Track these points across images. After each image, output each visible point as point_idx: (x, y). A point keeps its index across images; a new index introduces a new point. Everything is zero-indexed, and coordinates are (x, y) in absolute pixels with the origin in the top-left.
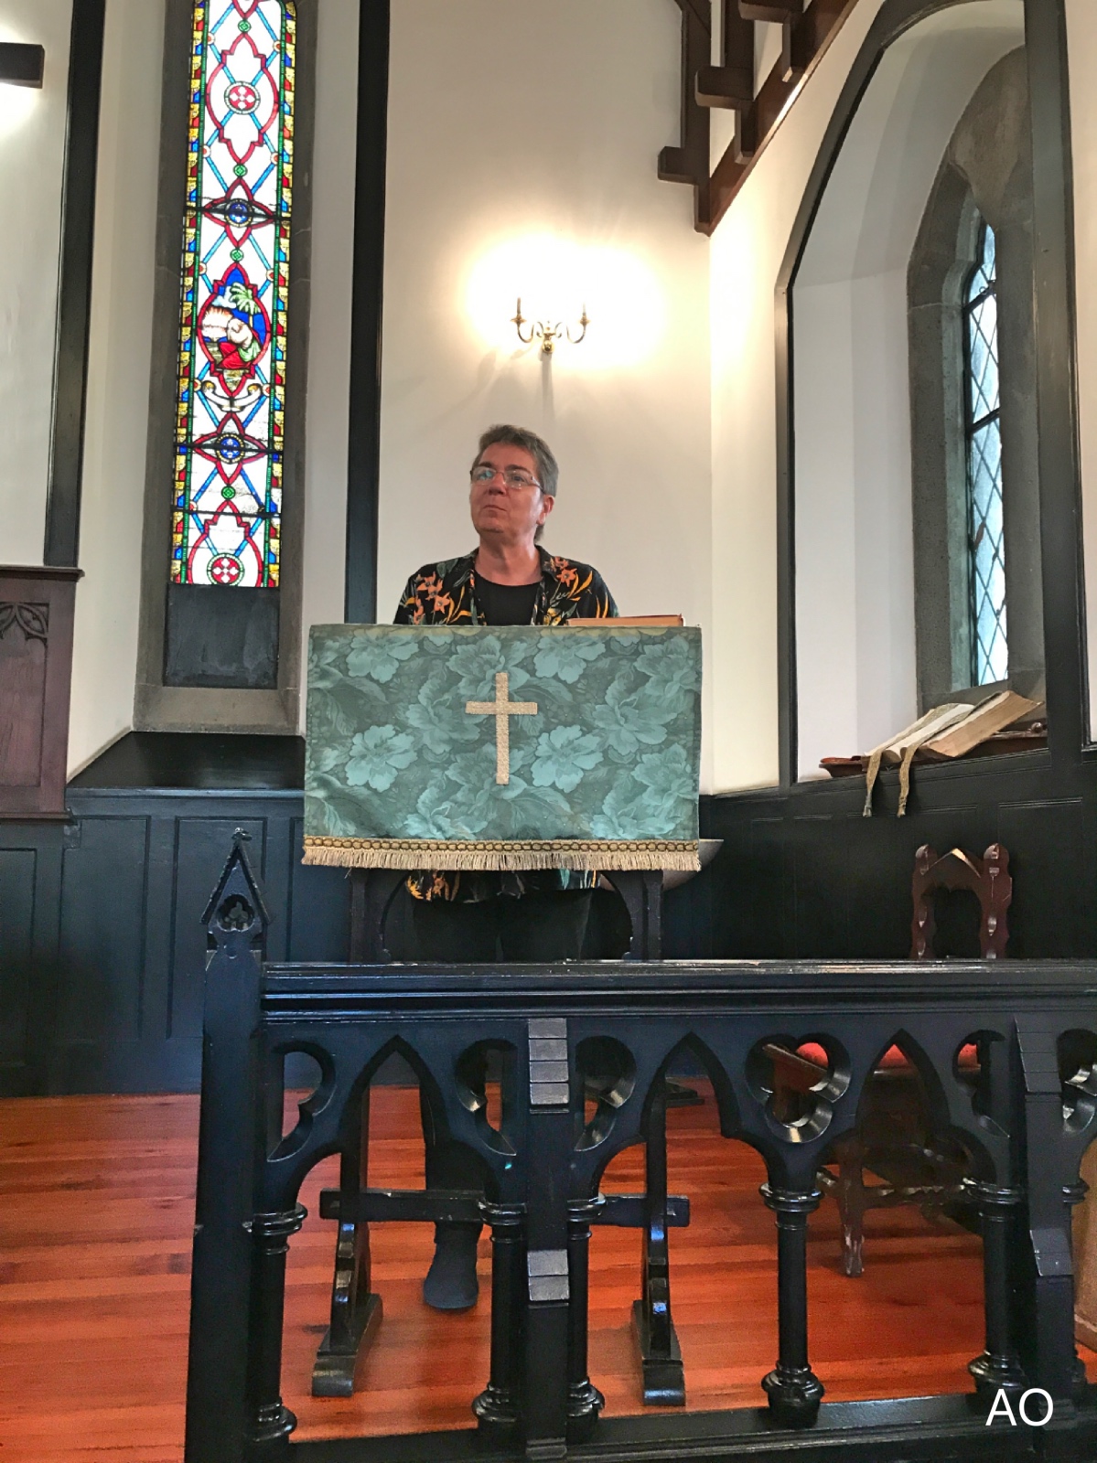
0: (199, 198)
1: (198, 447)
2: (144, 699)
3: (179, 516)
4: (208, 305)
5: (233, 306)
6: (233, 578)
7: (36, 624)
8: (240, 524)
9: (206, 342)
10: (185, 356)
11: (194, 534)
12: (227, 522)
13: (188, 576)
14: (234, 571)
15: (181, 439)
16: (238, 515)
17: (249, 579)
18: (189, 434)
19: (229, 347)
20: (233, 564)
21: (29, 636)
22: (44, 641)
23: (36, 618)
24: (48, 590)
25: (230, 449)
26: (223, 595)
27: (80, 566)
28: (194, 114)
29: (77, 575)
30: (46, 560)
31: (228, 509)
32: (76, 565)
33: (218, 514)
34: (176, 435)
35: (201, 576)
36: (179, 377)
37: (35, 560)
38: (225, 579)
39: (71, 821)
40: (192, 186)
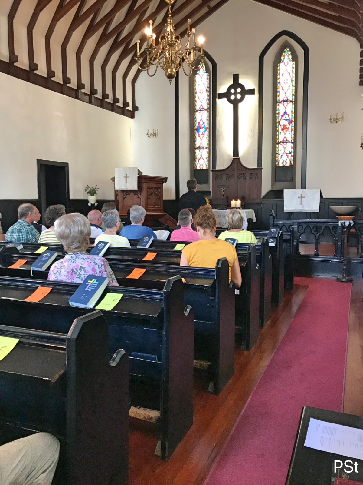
0: (279, 101)
1: (280, 143)
2: (272, 185)
3: (277, 155)
4: (281, 119)
5: (285, 118)
6: (286, 164)
7: (257, 176)
8: (287, 155)
9: (281, 125)
10: (277, 129)
11: (279, 158)
12: (285, 155)
13: (279, 165)
14: (286, 163)
15: (277, 142)
16: (286, 154)
17: (288, 164)
18: (278, 141)
19: (284, 126)
20: (286, 162)
21: (256, 178)
22: (258, 178)
23: (257, 175)
24: (258, 171)
25: (285, 143)
26: (284, 167)
27: (263, 167)
28: (278, 86)
29: (262, 169)
30: (258, 167)
31: (285, 153)
32: (262, 167)
33: (283, 154)
34: (276, 142)
35: (281, 165)
36: (277, 132)
37: (256, 167)
38: (285, 165)
39: (262, 204)
40: (278, 99)
